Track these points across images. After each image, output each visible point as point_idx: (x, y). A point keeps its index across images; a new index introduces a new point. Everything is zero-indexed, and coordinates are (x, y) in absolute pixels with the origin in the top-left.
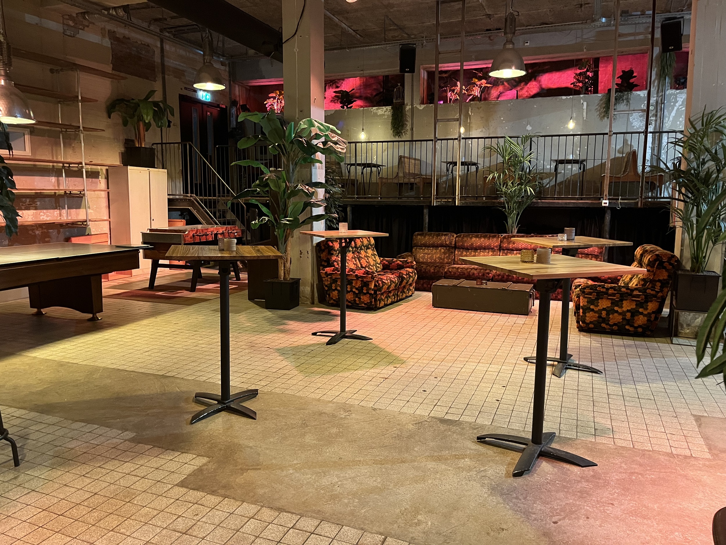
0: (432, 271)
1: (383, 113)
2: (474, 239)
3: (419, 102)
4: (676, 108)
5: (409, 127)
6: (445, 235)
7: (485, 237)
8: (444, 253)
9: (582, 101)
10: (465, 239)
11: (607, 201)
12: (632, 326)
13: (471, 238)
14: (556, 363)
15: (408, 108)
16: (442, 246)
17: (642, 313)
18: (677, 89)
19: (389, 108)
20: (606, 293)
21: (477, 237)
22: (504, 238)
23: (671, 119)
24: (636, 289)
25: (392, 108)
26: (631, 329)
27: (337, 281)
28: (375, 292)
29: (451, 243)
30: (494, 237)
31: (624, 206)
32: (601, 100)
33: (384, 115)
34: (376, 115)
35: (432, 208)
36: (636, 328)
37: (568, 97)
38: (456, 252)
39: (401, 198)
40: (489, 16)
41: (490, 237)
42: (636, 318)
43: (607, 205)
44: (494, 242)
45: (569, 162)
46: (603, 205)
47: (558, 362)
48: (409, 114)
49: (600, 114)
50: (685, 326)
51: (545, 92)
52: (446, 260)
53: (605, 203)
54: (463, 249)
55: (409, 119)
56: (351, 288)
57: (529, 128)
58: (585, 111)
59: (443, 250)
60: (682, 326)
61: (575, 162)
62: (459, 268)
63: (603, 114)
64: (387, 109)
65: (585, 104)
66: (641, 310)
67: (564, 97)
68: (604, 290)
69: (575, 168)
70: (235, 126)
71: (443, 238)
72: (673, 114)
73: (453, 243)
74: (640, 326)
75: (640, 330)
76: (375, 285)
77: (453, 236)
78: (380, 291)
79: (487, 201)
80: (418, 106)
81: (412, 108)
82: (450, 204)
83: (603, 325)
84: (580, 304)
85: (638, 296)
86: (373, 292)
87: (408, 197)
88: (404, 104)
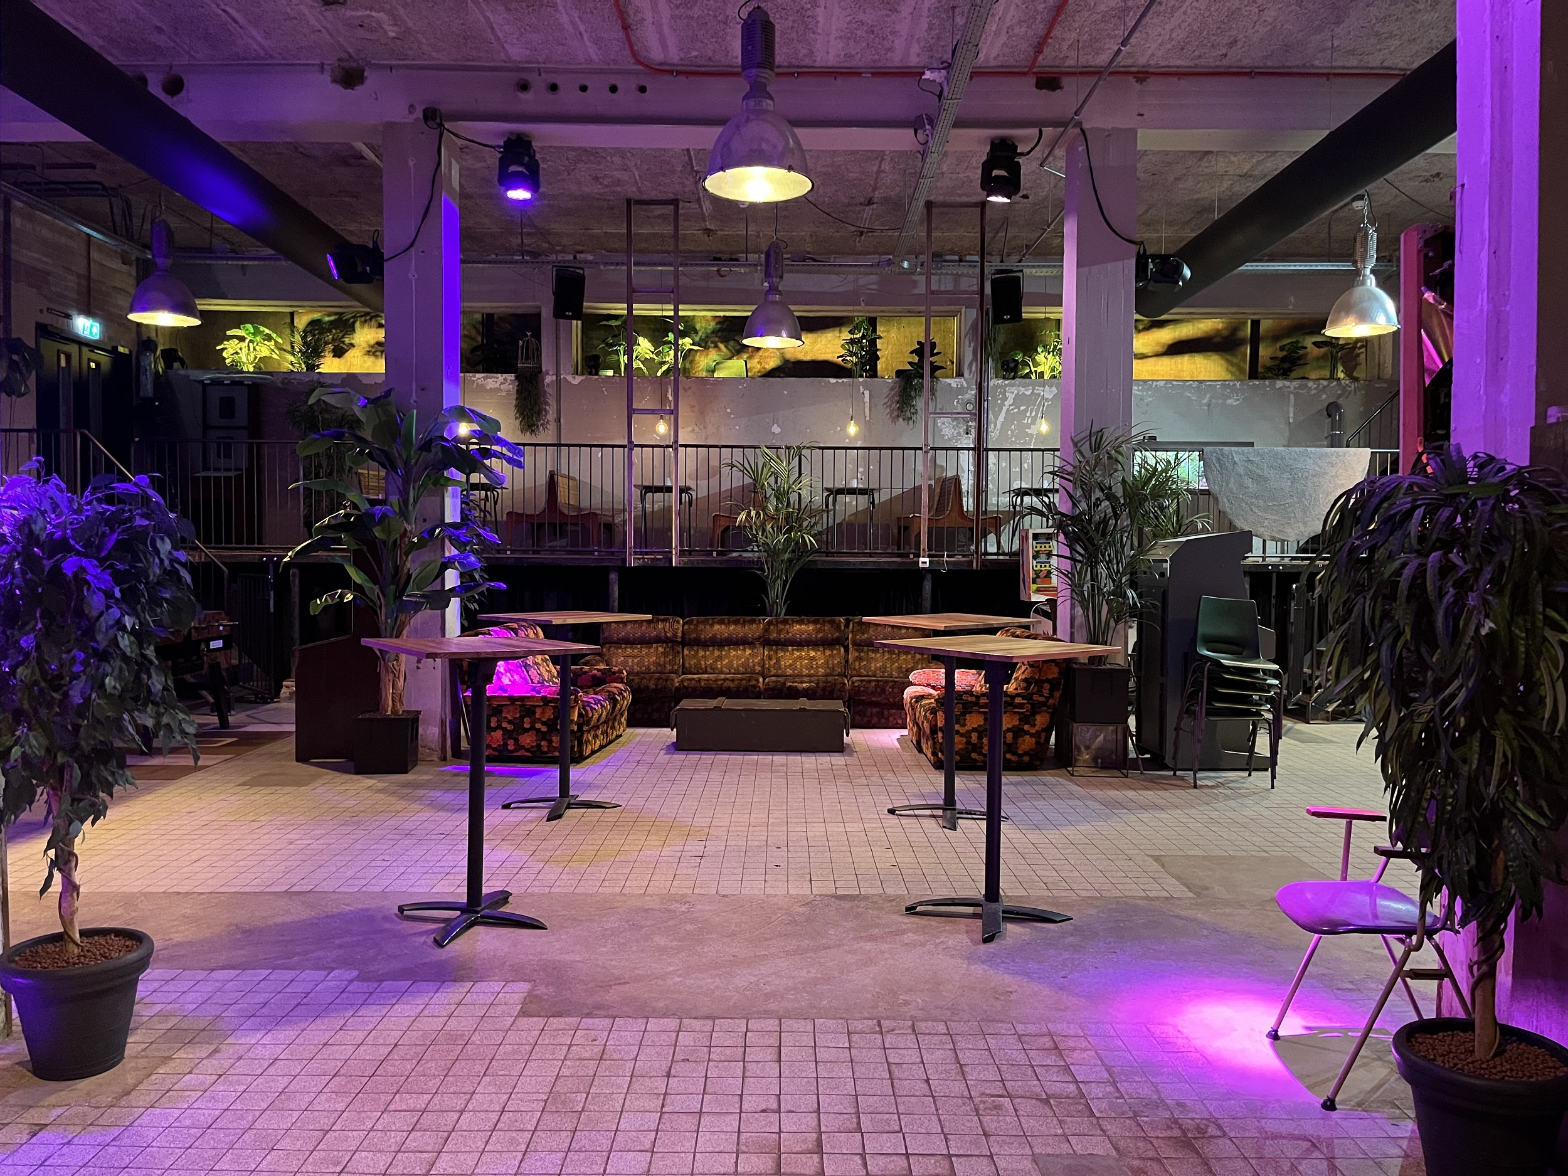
0: (652, 686)
1: (497, 385)
2: (717, 627)
3: (572, 370)
4: (1005, 409)
5: (551, 415)
6: (663, 620)
7: (736, 623)
8: (665, 654)
9: (862, 389)
10: (701, 627)
11: (927, 560)
12: (1015, 753)
13: (712, 625)
14: (940, 812)
15: (549, 379)
16: (658, 640)
17: (1027, 733)
18: (1004, 378)
19: (511, 377)
20: (976, 704)
21: (721, 622)
22: (770, 623)
23: (999, 426)
24: (1018, 695)
25: (517, 378)
26: (1014, 758)
27: (501, 711)
28: (580, 726)
29: (675, 635)
30: (752, 622)
31: (951, 567)
32: (892, 389)
33: (499, 390)
34: (481, 388)
35: (625, 573)
36: (1020, 756)
37: (840, 381)
38: (686, 652)
39: (538, 552)
40: (708, 232)
41: (745, 621)
42: (1020, 740)
43: (927, 565)
44: (753, 630)
45: (852, 491)
46: (921, 565)
47: (944, 809)
48: (551, 391)
49: (892, 412)
50: (1083, 749)
51: (790, 365)
52: (669, 667)
53: (924, 561)
54: (698, 645)
55: (552, 401)
56: (533, 723)
57: (776, 429)
58: (867, 405)
59: (660, 649)
60: (1079, 751)
61: (863, 492)
62: (700, 680)
63: (895, 414)
64: (505, 379)
65: (867, 393)
66: (1026, 727)
67: (833, 380)
68: (974, 699)
69: (863, 500)
70: (151, 395)
71: (661, 626)
72: (1001, 418)
73: (680, 635)
74: (1026, 753)
75: (1026, 759)
76: (580, 715)
77: (678, 622)
78: (588, 725)
79: (720, 558)
80: (569, 378)
81: (558, 381)
82: (661, 564)
83: (974, 755)
84: (936, 725)
85: (1021, 706)
86: (576, 728)
87: (552, 551)
88: (540, 371)
